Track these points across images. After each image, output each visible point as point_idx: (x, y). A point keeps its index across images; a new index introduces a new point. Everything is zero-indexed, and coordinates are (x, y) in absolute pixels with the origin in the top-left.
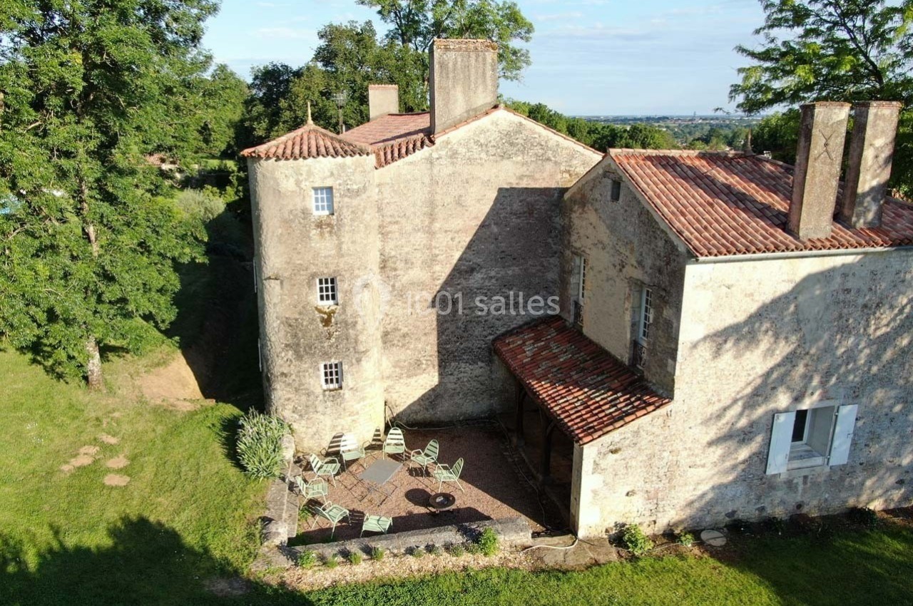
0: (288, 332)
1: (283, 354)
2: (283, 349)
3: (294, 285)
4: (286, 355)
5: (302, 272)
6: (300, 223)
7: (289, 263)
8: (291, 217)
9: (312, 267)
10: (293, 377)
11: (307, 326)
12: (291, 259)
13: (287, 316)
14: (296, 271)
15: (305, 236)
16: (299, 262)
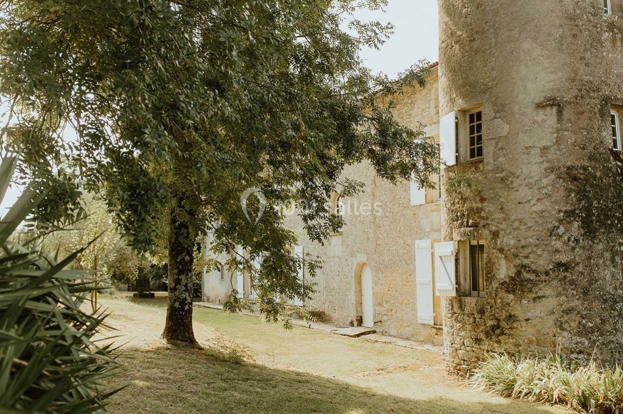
0: (571, 191)
1: (562, 230)
2: (561, 221)
3: (582, 113)
4: (567, 230)
5: (592, 94)
6: (589, 21)
7: (573, 80)
8: (578, 12)
9: (604, 88)
10: (580, 268)
11: (601, 179)
12: (576, 73)
13: (569, 164)
14: (584, 92)
15: (596, 42)
16: (586, 78)
